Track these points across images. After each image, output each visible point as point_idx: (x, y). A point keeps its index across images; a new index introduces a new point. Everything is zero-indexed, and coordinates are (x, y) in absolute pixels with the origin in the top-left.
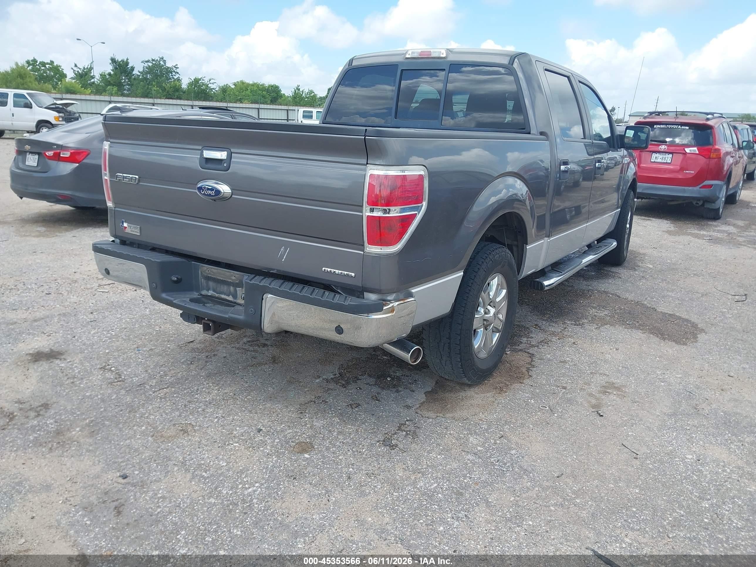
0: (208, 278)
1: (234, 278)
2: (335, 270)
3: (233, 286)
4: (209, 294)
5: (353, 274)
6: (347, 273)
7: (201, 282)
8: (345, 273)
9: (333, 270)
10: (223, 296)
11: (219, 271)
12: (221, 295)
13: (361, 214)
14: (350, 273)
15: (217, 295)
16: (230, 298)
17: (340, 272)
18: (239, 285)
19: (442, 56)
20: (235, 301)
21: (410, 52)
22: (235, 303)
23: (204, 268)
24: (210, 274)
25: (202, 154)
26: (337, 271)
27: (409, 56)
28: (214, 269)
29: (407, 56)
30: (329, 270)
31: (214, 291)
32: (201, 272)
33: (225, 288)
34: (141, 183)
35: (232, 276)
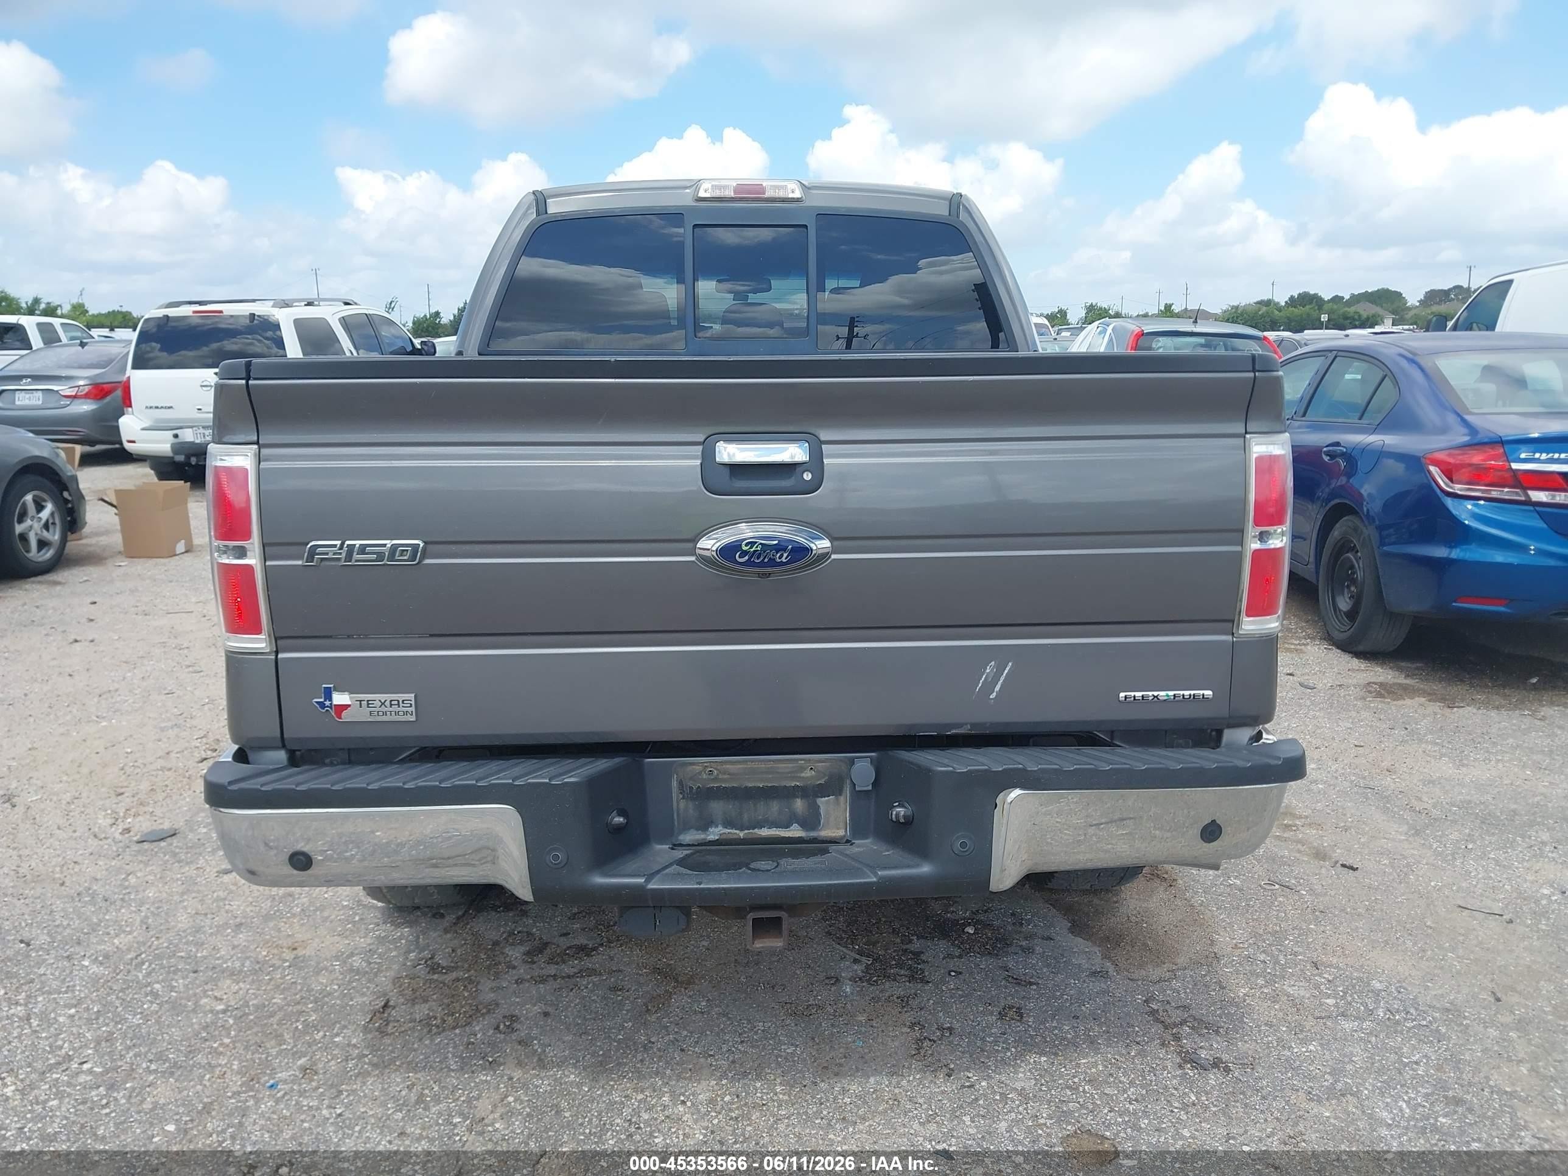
0: (704, 795)
1: (808, 774)
2: (1156, 693)
3: (802, 797)
4: (711, 837)
5: (1208, 693)
6: (1192, 692)
7: (678, 810)
8: (1187, 693)
9: (1150, 693)
10: (765, 832)
11: (749, 765)
12: (756, 830)
13: (1239, 548)
14: (1201, 692)
15: (742, 834)
16: (795, 832)
17: (1171, 693)
18: (832, 786)
19: (791, 195)
20: (813, 834)
21: (706, 185)
22: (814, 840)
23: (690, 768)
24: (716, 779)
25: (708, 455)
26: (1162, 694)
27: (708, 195)
28: (726, 762)
29: (702, 194)
30: (1139, 694)
31: (728, 823)
32: (681, 783)
33: (774, 808)
34: (427, 561)
35: (802, 769)
